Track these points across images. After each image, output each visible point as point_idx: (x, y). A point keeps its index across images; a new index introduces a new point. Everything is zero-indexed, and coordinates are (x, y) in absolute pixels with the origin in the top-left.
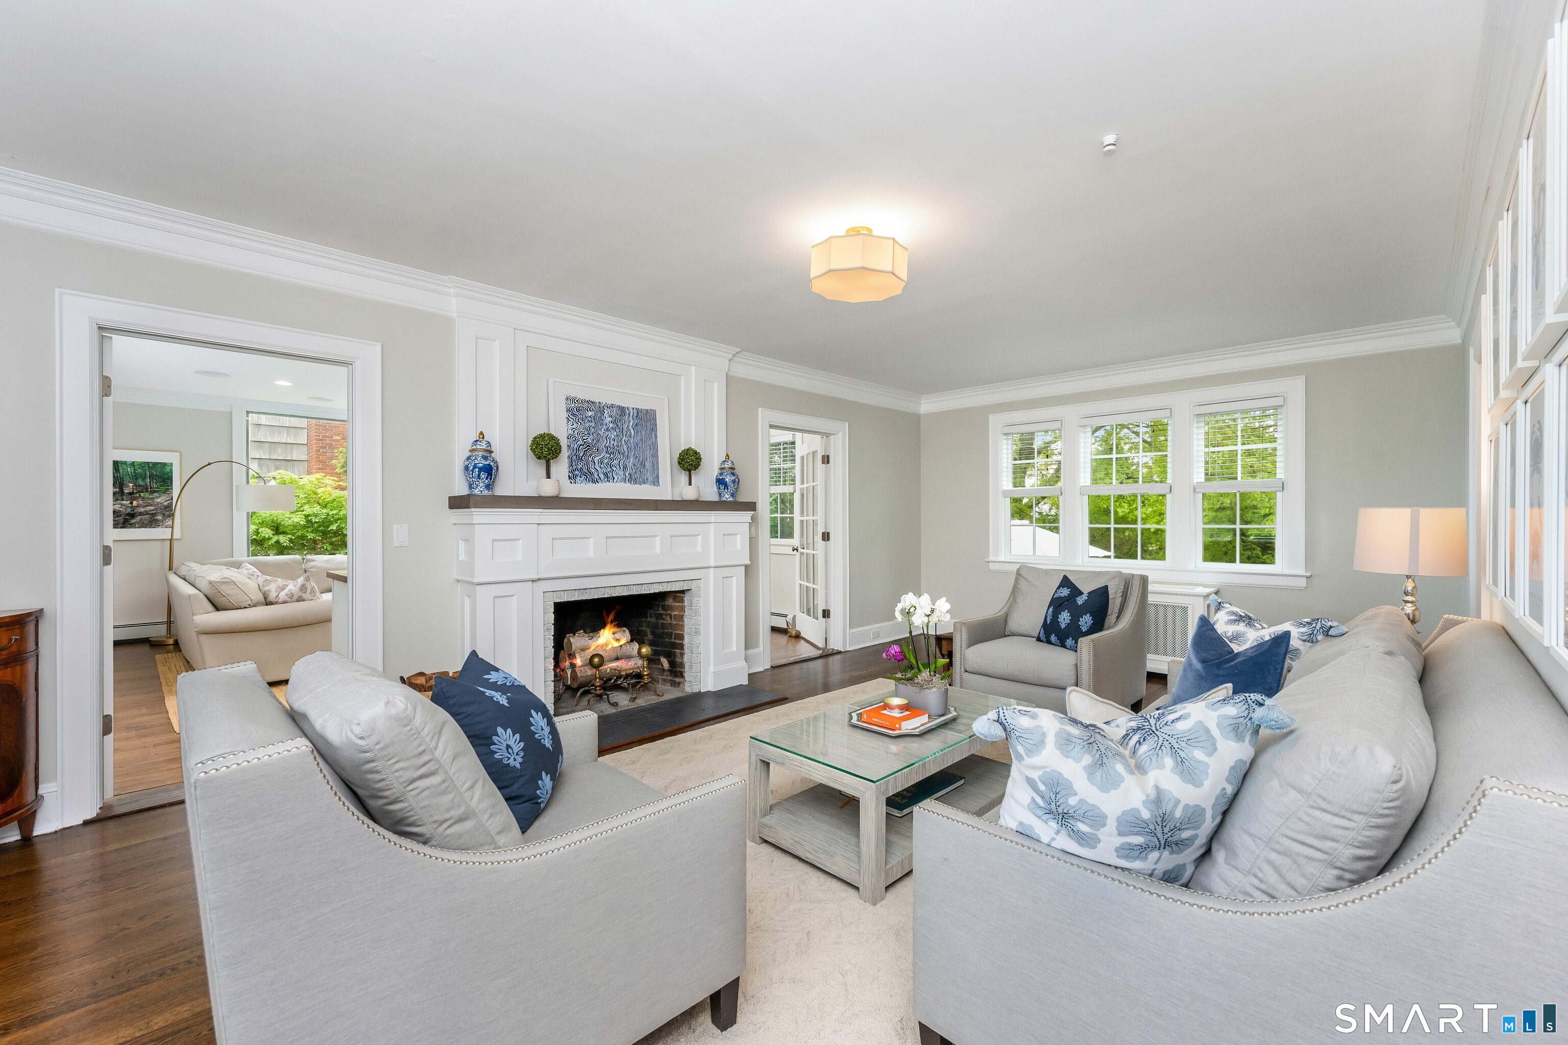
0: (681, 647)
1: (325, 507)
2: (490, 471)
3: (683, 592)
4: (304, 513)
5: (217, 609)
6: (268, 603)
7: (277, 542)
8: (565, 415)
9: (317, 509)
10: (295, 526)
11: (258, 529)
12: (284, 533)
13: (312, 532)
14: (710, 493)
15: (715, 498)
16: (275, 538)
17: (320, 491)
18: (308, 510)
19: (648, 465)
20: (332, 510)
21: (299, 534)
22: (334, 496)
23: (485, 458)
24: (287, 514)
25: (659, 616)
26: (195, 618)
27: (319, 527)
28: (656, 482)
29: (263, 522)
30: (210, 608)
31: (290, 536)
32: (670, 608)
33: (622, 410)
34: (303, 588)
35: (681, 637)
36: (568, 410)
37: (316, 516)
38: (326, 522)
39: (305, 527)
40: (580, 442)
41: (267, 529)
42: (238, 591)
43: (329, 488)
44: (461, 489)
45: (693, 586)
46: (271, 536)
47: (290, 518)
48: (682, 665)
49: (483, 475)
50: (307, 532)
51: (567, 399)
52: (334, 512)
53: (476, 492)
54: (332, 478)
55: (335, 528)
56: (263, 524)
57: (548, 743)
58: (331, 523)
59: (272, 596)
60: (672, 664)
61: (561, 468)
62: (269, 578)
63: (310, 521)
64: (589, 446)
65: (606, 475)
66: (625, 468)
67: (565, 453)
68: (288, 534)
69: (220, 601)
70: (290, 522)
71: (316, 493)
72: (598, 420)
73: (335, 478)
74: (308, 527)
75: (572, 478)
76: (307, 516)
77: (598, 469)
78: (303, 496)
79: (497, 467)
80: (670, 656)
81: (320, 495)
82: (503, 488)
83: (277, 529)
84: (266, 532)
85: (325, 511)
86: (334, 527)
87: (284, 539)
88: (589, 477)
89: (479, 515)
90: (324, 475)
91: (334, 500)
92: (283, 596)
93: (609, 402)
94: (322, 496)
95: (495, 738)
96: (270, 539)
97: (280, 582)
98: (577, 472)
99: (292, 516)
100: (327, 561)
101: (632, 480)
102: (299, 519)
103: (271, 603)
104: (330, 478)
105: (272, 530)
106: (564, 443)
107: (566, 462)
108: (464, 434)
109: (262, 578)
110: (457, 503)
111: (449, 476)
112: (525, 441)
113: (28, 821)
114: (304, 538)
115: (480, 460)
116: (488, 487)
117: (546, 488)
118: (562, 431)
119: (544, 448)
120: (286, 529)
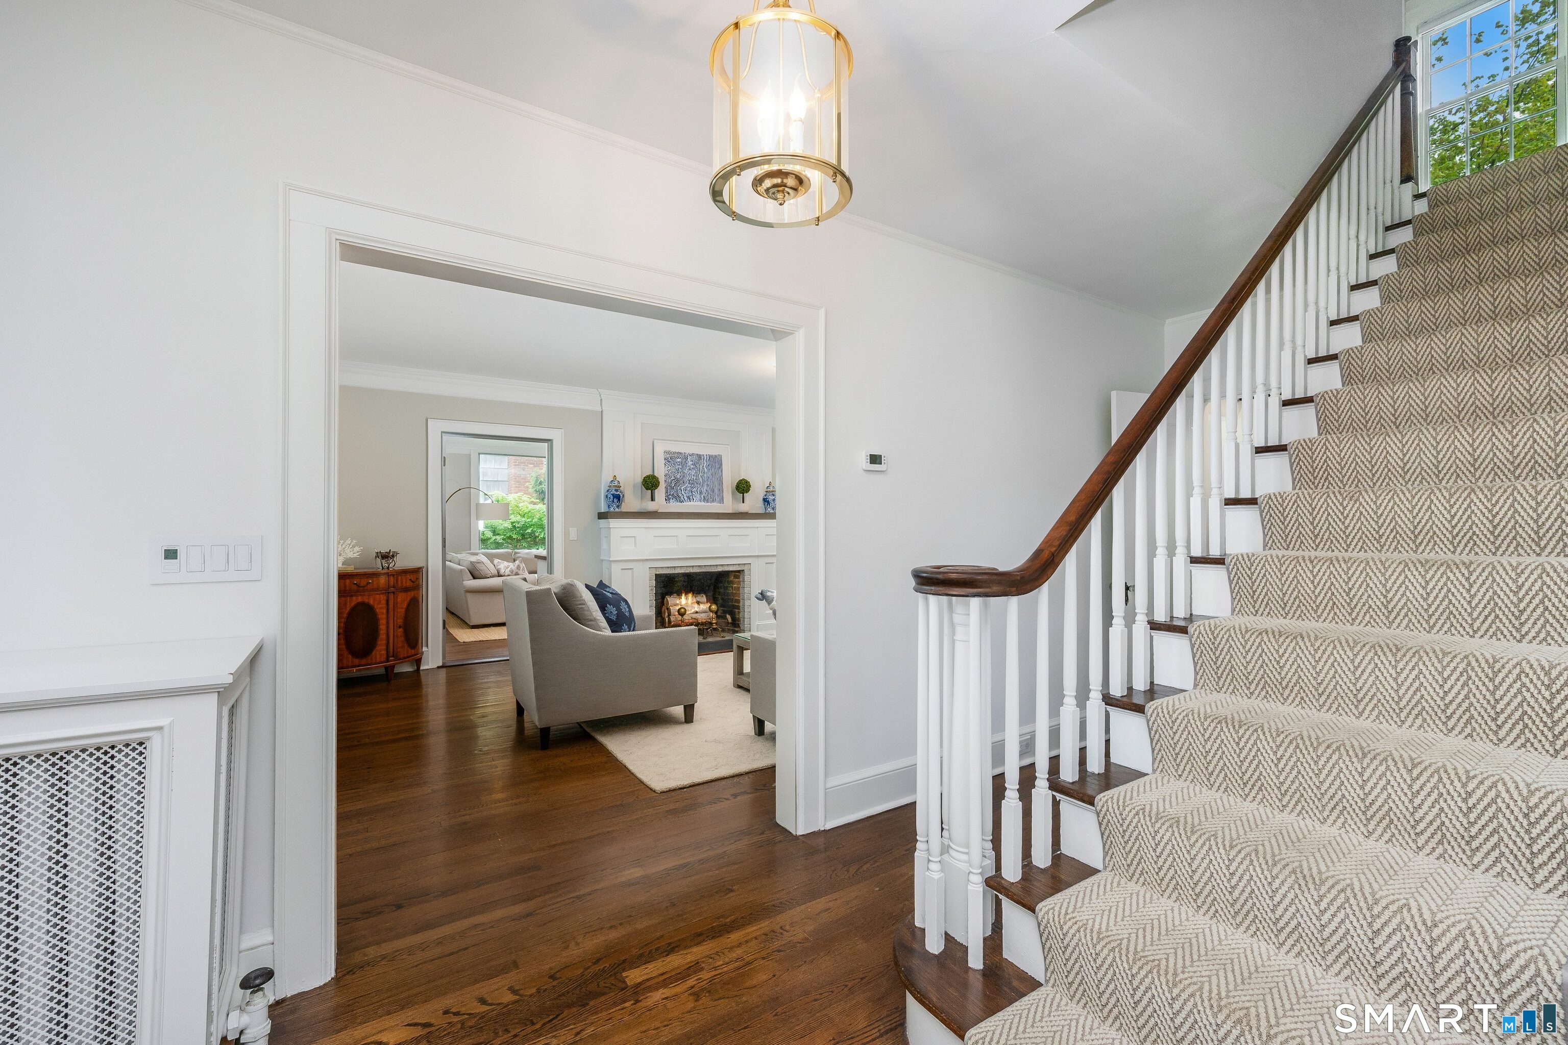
0: (738, 608)
1: (524, 516)
2: (618, 498)
3: (739, 571)
4: (511, 521)
5: (474, 578)
6: (500, 576)
7: (495, 541)
8: (664, 462)
9: (519, 518)
10: (506, 529)
12: (499, 535)
13: (516, 534)
14: (759, 508)
15: (762, 511)
16: (494, 538)
17: (521, 505)
18: (513, 518)
19: (716, 491)
20: (528, 519)
21: (508, 535)
23: (617, 491)
24: (501, 522)
25: (726, 588)
26: (465, 582)
27: (521, 531)
28: (722, 501)
30: (472, 577)
32: (732, 582)
33: (700, 456)
34: (518, 568)
35: (738, 601)
36: (665, 459)
37: (519, 523)
38: (525, 527)
39: (511, 530)
40: (673, 478)
41: (489, 532)
42: (484, 567)
43: (526, 503)
44: (603, 508)
45: (746, 568)
47: (502, 525)
48: (739, 620)
49: (615, 500)
50: (513, 534)
51: (665, 452)
53: (612, 509)
57: (627, 614)
58: (527, 528)
59: (502, 572)
60: (733, 619)
61: (660, 493)
62: (499, 560)
63: (515, 526)
64: (677, 481)
65: (688, 497)
66: (701, 493)
67: (662, 485)
68: (502, 535)
69: (476, 573)
70: (502, 527)
71: (518, 507)
72: (684, 464)
74: (513, 530)
75: (667, 499)
76: (512, 523)
77: (684, 494)
78: (510, 509)
79: (623, 496)
80: (732, 614)
81: (520, 509)
82: (624, 508)
83: (495, 533)
85: (524, 519)
86: (529, 531)
87: (499, 539)
88: (678, 498)
89: (614, 523)
92: (507, 572)
93: (691, 452)
94: (522, 509)
95: (608, 609)
96: (490, 539)
97: (506, 564)
98: (671, 497)
99: (504, 523)
100: (527, 554)
101: (705, 500)
102: (508, 525)
103: (501, 576)
105: (492, 534)
106: (662, 480)
107: (664, 491)
108: (606, 478)
109: (496, 561)
110: (602, 516)
111: (597, 501)
112: (639, 480)
113: (418, 662)
114: (510, 538)
115: (614, 492)
116: (618, 507)
117: (651, 506)
118: (661, 472)
119: (650, 483)
120: (500, 532)
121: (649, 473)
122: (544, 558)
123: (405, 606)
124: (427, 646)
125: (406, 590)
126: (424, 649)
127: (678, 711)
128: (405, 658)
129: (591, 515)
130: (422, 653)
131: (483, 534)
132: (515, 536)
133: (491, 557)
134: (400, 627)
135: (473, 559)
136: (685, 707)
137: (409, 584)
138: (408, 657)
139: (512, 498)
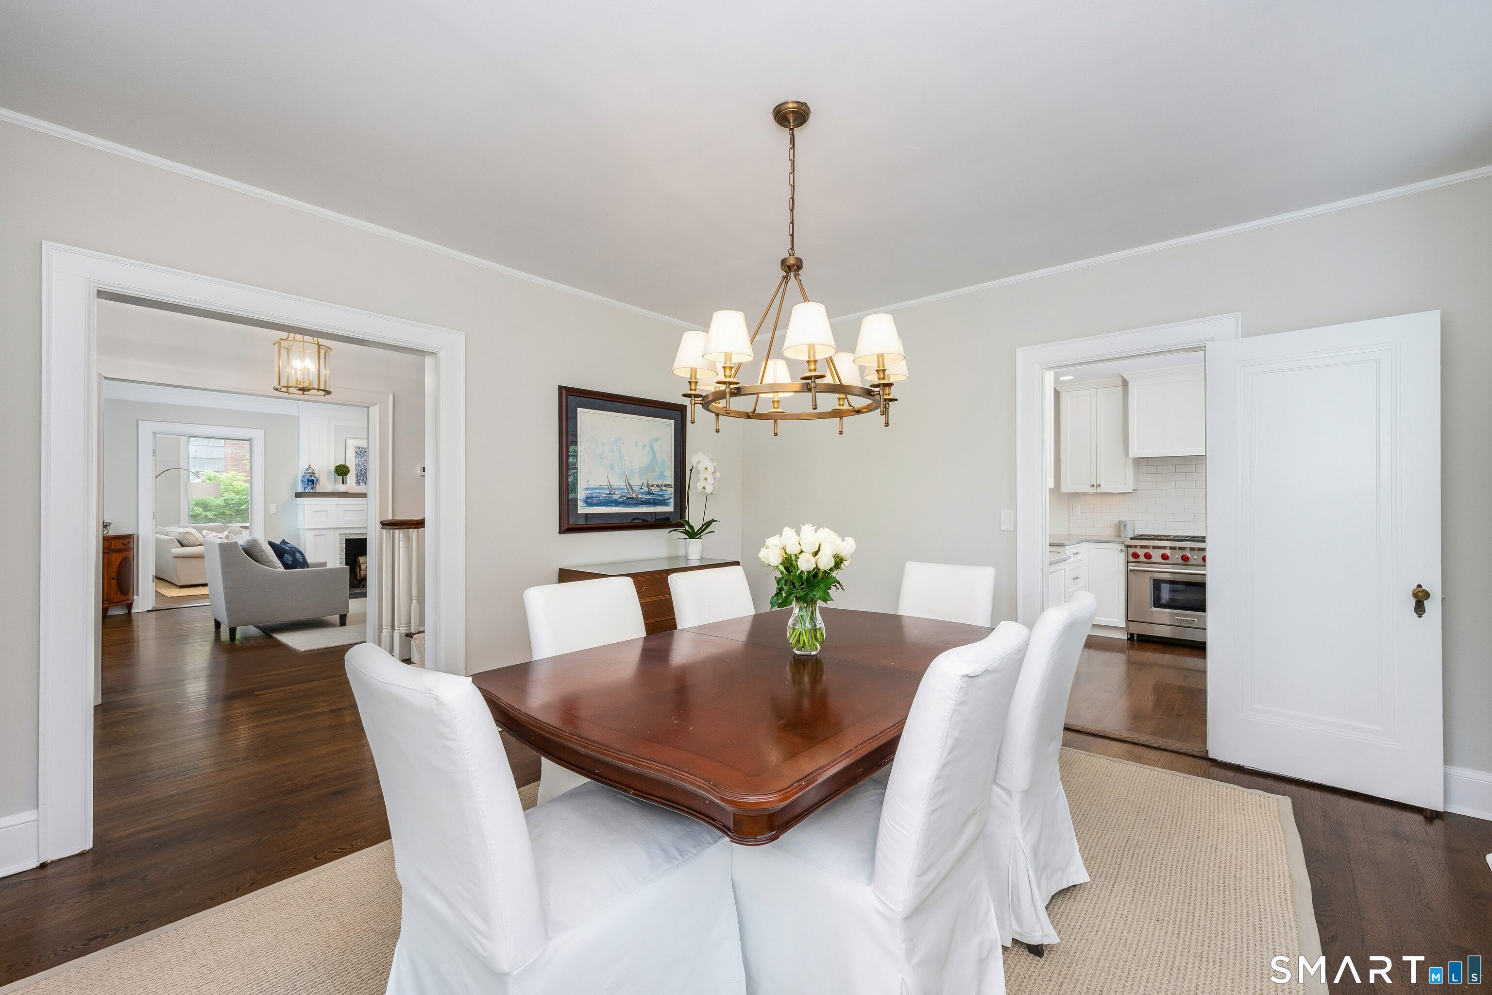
1: (238, 494)
2: (313, 481)
4: (224, 498)
5: (182, 545)
7: (206, 516)
8: (355, 455)
9: (233, 495)
10: (218, 506)
11: (193, 508)
12: (210, 510)
13: (229, 510)
16: (205, 513)
17: (235, 483)
18: (227, 496)
20: (243, 496)
21: (221, 511)
22: (244, 486)
23: (312, 476)
24: (212, 499)
26: (172, 550)
27: (234, 507)
29: (196, 503)
30: (179, 545)
31: (214, 513)
36: (356, 453)
37: (232, 500)
38: (239, 504)
39: (224, 507)
40: (363, 467)
41: (199, 508)
42: (193, 537)
43: (241, 481)
44: (299, 490)
46: (202, 512)
47: (214, 501)
49: (310, 484)
50: (226, 510)
51: (355, 447)
52: (244, 497)
53: (307, 490)
54: (243, 474)
55: (244, 508)
56: (197, 504)
57: (301, 561)
58: (242, 504)
61: (351, 478)
62: (209, 532)
63: (228, 503)
64: (366, 471)
67: (353, 473)
68: (213, 511)
69: (185, 542)
70: (214, 504)
71: (232, 485)
73: (245, 474)
74: (227, 507)
75: (358, 483)
76: (225, 500)
78: (223, 487)
79: (317, 480)
81: (234, 487)
82: (318, 489)
83: (206, 507)
84: (199, 510)
85: (238, 497)
87: (210, 515)
89: (309, 501)
90: (237, 472)
91: (244, 490)
94: (236, 487)
95: (284, 557)
96: (200, 514)
97: (214, 534)
98: (360, 481)
99: (215, 499)
102: (220, 501)
104: (241, 474)
105: (203, 509)
106: (352, 468)
107: (354, 477)
108: (303, 466)
109: (204, 532)
110: (298, 495)
111: (295, 484)
112: (333, 468)
113: (130, 606)
114: (223, 514)
115: (308, 477)
116: (312, 488)
117: (342, 488)
118: (351, 464)
119: (342, 471)
120: (213, 508)
121: (343, 463)
122: (247, 528)
123: (118, 563)
124: (138, 594)
125: (119, 551)
126: (135, 597)
127: (336, 618)
128: (117, 602)
129: (288, 494)
130: (133, 600)
131: (193, 510)
132: (228, 512)
133: (200, 530)
134: (113, 579)
135: (182, 530)
136: (340, 616)
137: (121, 546)
138: (121, 602)
139: (224, 477)
